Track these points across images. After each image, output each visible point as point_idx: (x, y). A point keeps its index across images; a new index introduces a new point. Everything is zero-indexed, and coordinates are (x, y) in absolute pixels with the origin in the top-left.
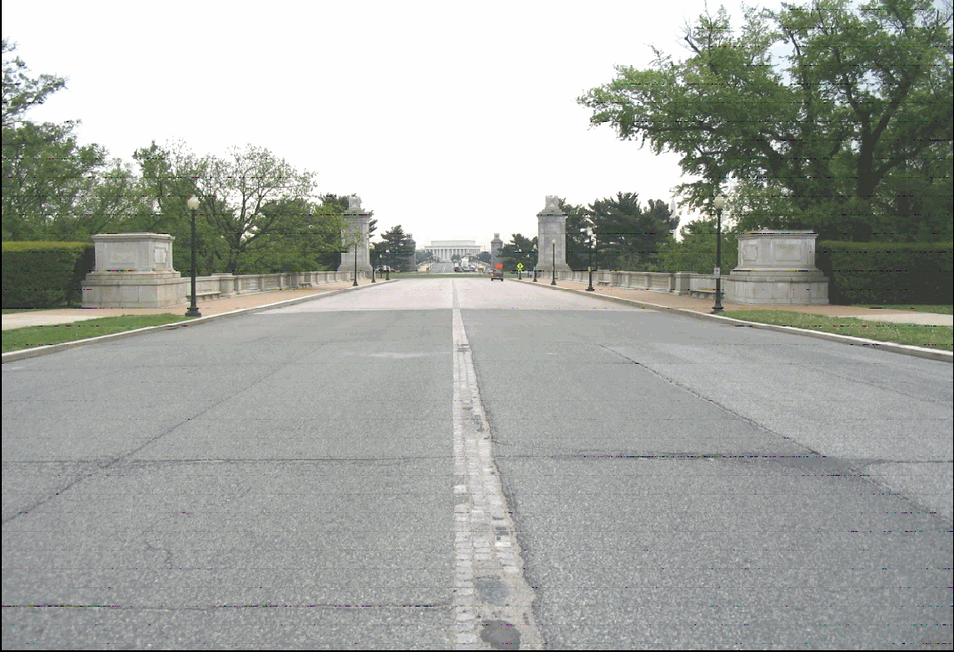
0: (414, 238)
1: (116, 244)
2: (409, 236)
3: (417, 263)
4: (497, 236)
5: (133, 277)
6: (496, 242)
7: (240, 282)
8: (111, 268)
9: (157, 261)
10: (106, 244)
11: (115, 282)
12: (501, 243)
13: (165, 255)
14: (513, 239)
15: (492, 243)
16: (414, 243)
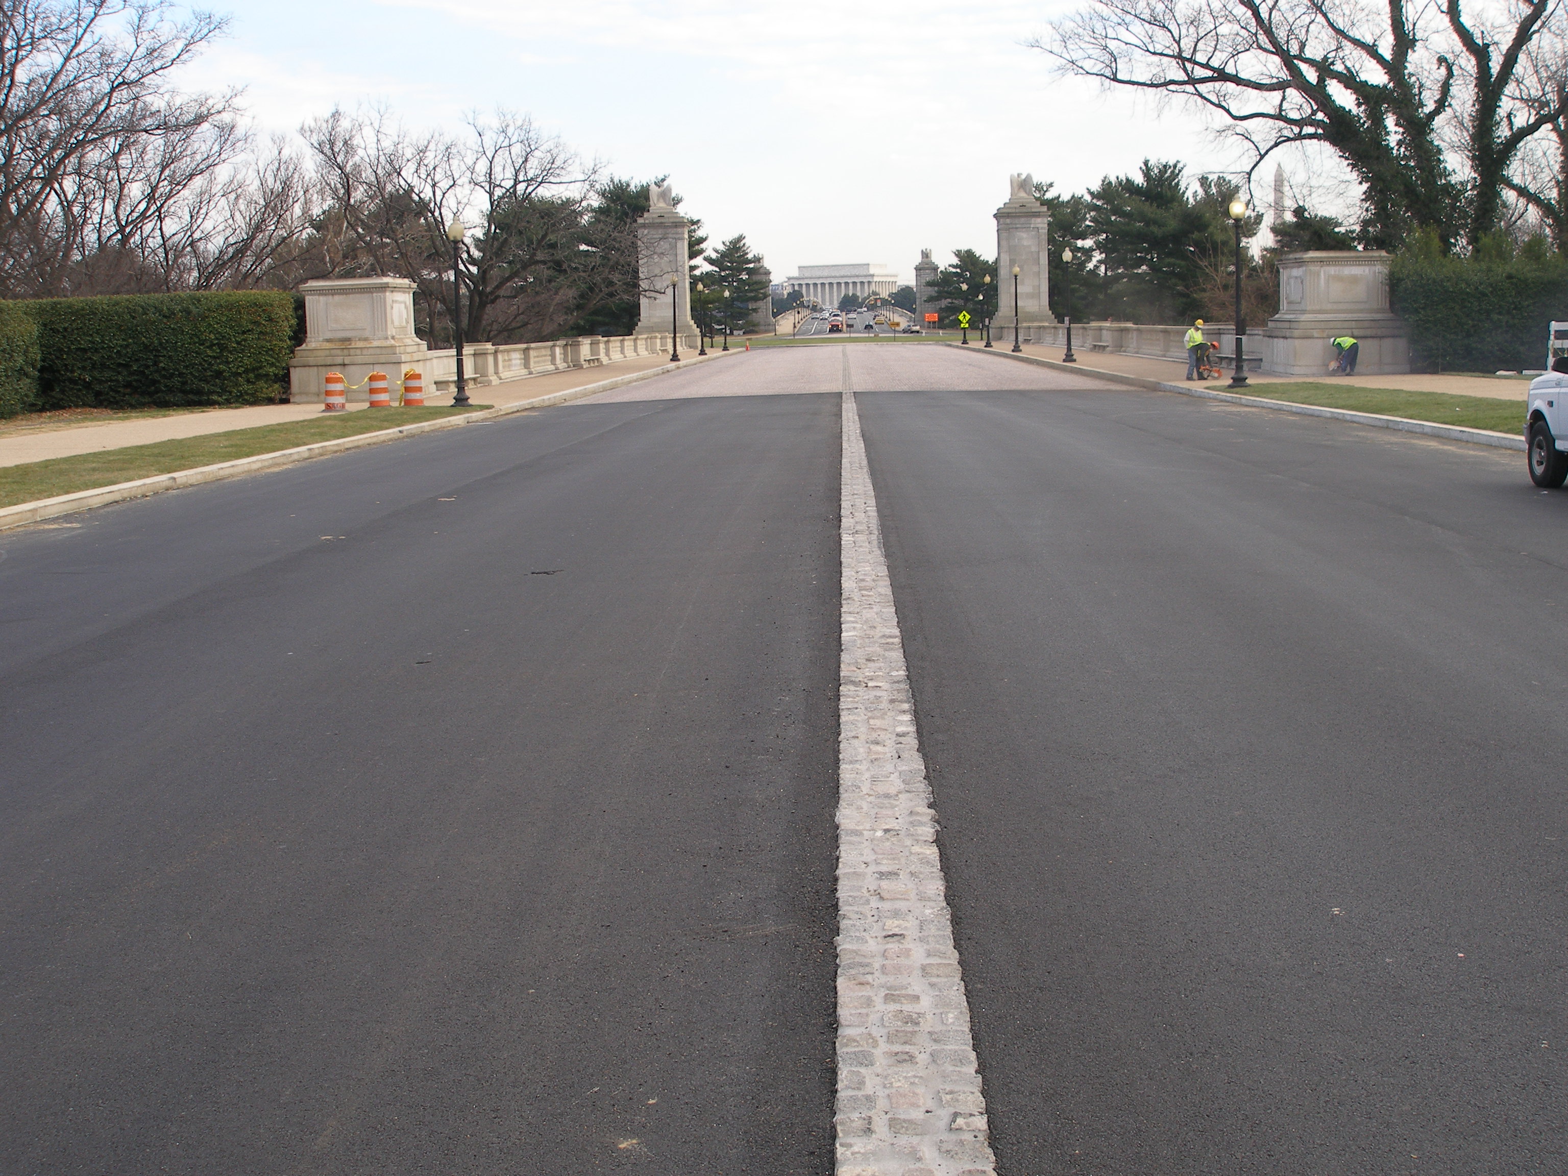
0: (767, 264)
1: (337, 298)
2: (757, 260)
3: (775, 315)
4: (926, 255)
5: (365, 352)
6: (925, 266)
7: (500, 357)
8: (329, 335)
9: (396, 323)
10: (322, 298)
11: (339, 360)
12: (936, 268)
13: (404, 312)
14: (955, 261)
15: (917, 269)
16: (768, 273)
